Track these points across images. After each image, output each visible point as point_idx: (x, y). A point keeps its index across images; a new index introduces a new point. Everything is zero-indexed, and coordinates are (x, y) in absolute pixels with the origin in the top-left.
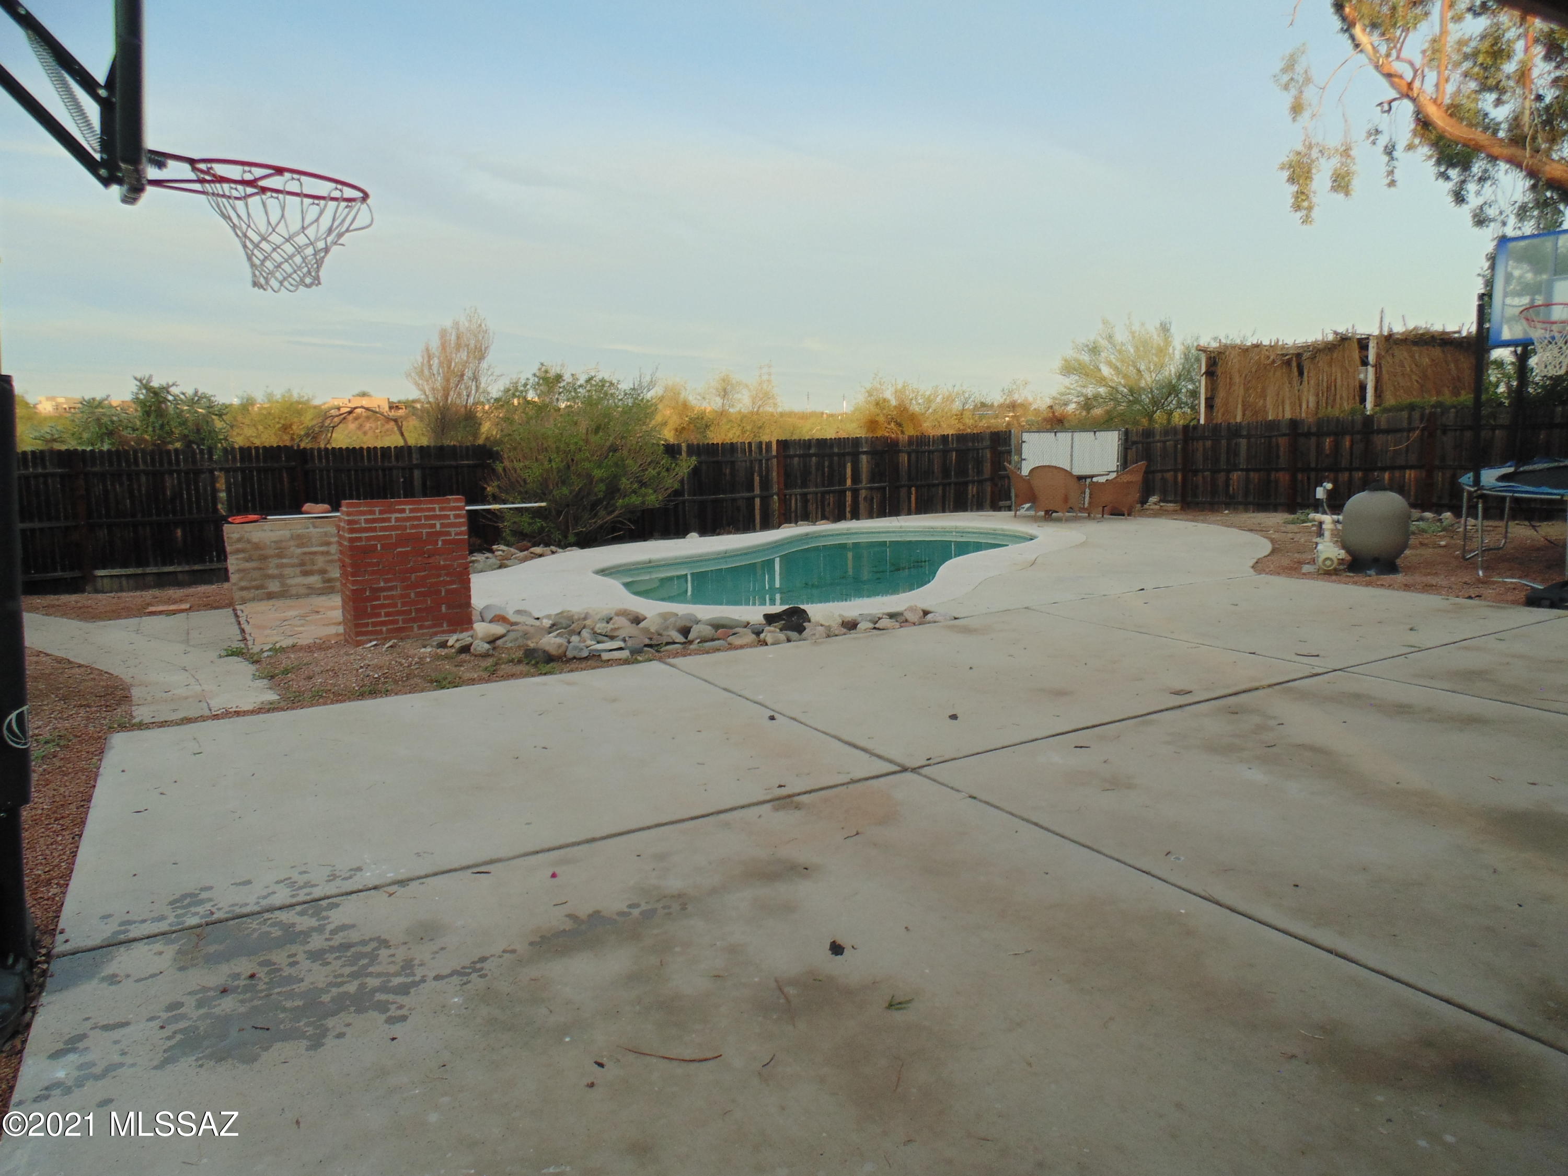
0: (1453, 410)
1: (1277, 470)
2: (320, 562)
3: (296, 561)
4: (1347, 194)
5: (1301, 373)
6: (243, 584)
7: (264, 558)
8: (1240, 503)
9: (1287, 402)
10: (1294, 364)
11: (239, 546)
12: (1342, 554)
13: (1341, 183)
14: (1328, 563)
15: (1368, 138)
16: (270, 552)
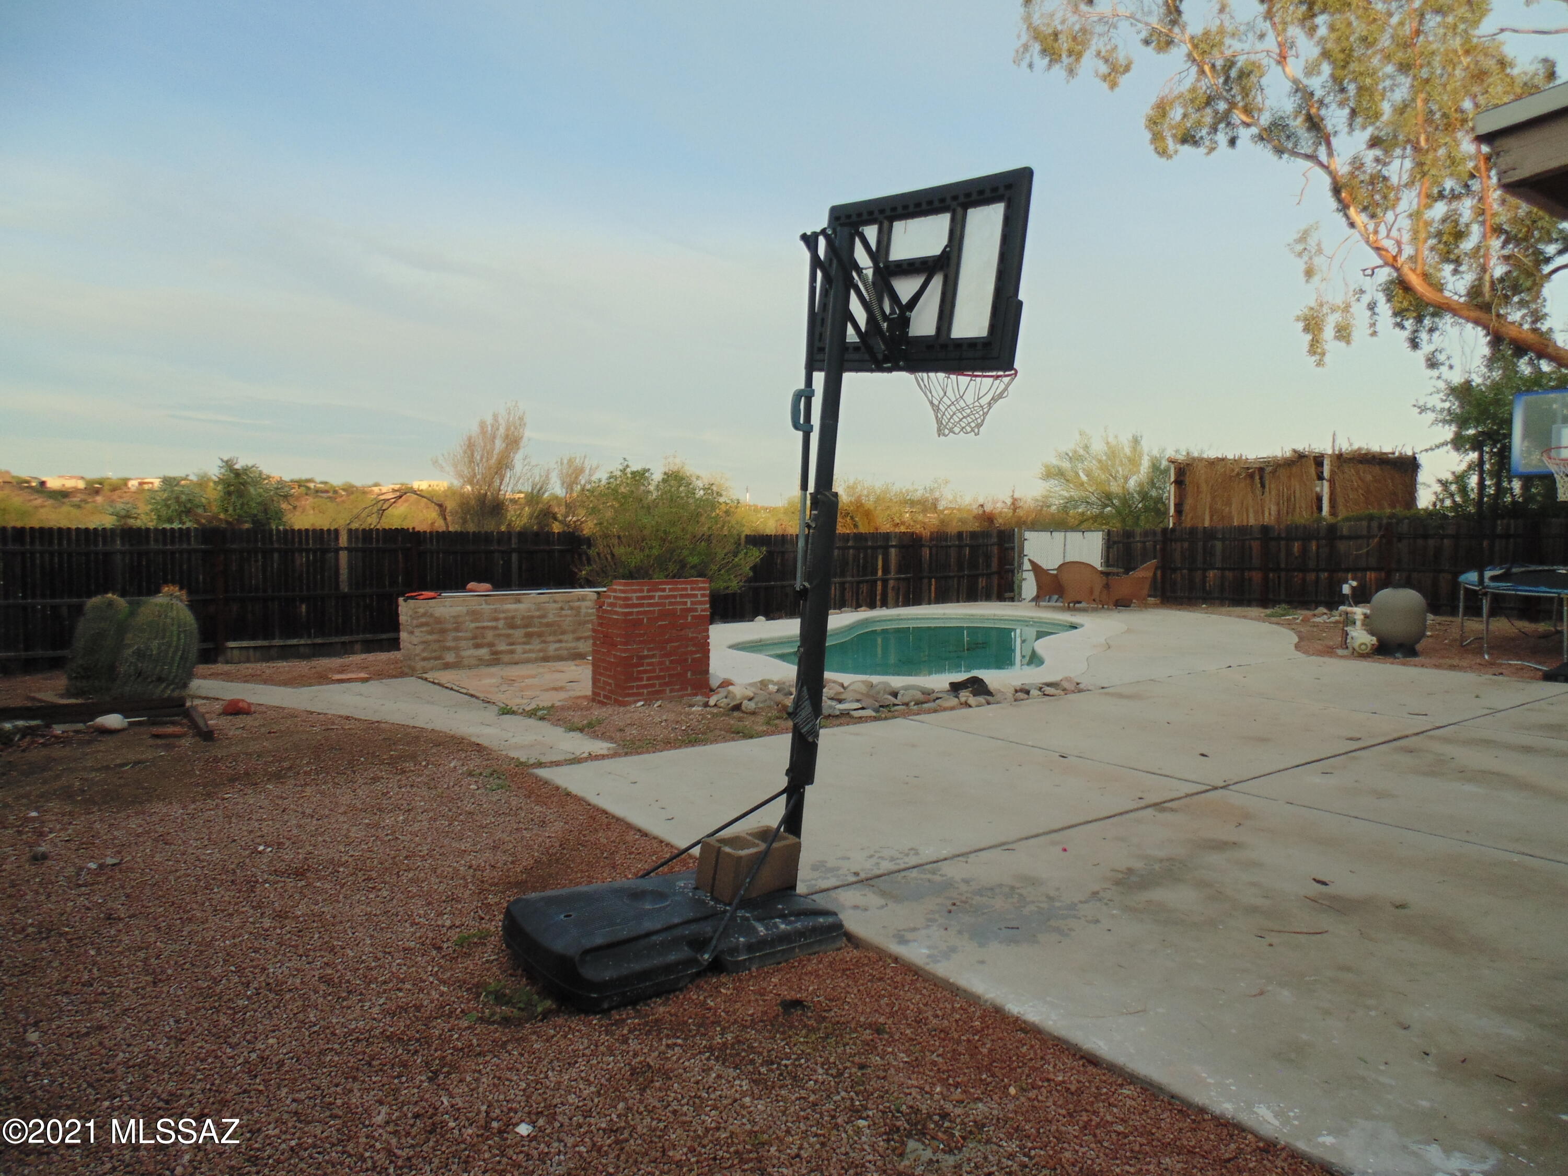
0: (1407, 521)
1: (1250, 569)
2: (490, 635)
3: (469, 635)
4: (1348, 342)
5: (1263, 486)
6: (425, 654)
7: (443, 631)
8: (1218, 598)
9: (1251, 510)
10: (1257, 477)
11: (423, 620)
12: (1374, 640)
13: (1343, 333)
14: (1363, 647)
15: (1354, 295)
16: (450, 626)
